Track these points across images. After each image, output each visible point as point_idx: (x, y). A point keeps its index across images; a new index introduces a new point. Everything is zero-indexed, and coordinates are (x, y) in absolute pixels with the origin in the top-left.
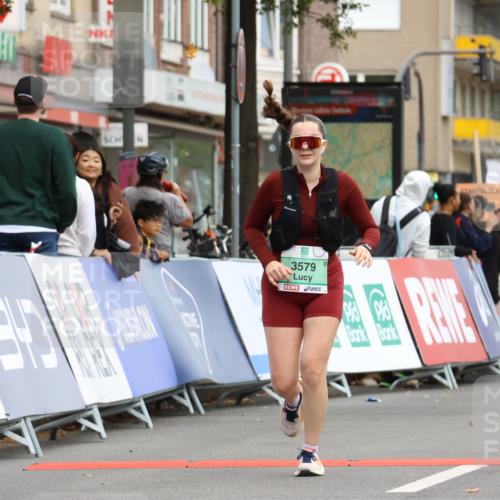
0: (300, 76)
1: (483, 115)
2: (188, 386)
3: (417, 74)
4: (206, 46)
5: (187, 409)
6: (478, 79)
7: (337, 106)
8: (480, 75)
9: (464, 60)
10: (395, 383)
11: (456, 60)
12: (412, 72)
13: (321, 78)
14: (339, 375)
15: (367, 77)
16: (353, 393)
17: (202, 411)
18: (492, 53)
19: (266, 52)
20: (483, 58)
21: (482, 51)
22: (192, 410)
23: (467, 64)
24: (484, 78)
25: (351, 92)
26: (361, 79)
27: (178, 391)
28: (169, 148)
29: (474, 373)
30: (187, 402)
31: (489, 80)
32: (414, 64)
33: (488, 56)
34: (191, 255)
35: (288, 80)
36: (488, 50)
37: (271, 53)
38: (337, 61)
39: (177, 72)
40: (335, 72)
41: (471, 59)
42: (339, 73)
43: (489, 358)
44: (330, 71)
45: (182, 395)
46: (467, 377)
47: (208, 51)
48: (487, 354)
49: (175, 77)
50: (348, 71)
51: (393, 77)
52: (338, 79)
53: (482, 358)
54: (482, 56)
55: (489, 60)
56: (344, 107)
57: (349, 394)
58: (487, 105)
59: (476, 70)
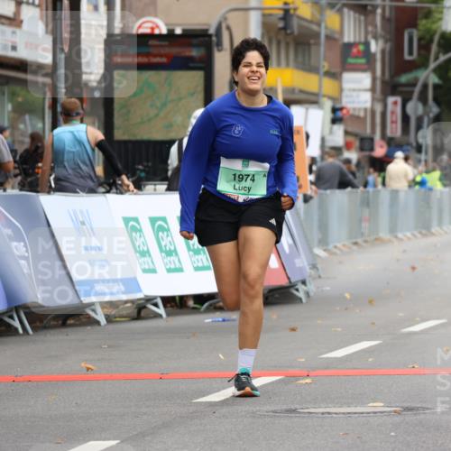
0: (122, 29)
1: (288, 65)
2: (17, 309)
3: (228, 28)
4: (37, 2)
5: (16, 329)
6: (283, 32)
7: (155, 56)
8: (285, 28)
9: (270, 15)
10: (206, 305)
11: (264, 15)
12: (224, 26)
13: (142, 31)
14: (155, 298)
15: (184, 30)
16: (168, 314)
17: (30, 331)
18: (295, 9)
19: (91, 7)
20: (287, 14)
21: (286, 7)
22: (21, 331)
23: (274, 20)
24: (289, 32)
25: (166, 43)
26: (178, 31)
27: (8, 313)
28: (4, 94)
29: (277, 296)
30: (16, 324)
31: (292, 33)
32: (225, 19)
33: (292, 12)
34: (21, 190)
35: (111, 32)
36: (291, 6)
37: (96, 8)
38: (156, 16)
39: (10, 25)
40: (154, 26)
41: (276, 15)
42: (157, 27)
43: (290, 282)
44: (150, 25)
45: (12, 317)
46: (270, 299)
47: (39, 6)
48: (289, 278)
49: (8, 30)
50: (166, 25)
51: (207, 30)
52: (157, 32)
53: (284, 282)
54: (287, 12)
55: (292, 16)
56: (161, 56)
57: (164, 315)
58: (292, 56)
59: (281, 24)
